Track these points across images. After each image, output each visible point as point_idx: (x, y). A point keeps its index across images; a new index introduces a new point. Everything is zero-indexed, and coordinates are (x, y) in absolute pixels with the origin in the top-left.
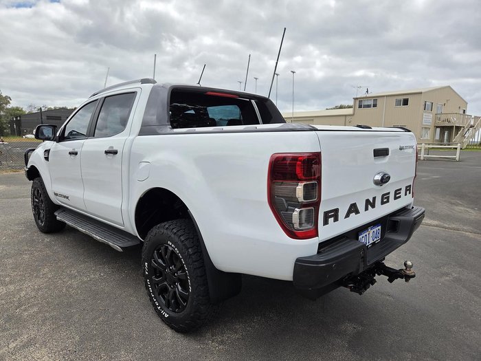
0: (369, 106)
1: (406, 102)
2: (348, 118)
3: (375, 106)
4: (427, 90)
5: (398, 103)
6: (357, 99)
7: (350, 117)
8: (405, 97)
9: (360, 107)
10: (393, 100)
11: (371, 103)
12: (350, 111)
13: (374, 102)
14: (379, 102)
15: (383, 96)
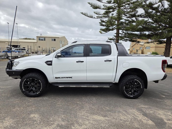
0: (42, 40)
1: (55, 40)
2: (35, 43)
3: (45, 40)
4: (61, 37)
5: (52, 40)
6: (38, 37)
7: (36, 43)
8: (55, 38)
9: (39, 40)
10: (51, 39)
11: (43, 39)
12: (35, 41)
13: (44, 39)
14: (46, 39)
15: (48, 37)
